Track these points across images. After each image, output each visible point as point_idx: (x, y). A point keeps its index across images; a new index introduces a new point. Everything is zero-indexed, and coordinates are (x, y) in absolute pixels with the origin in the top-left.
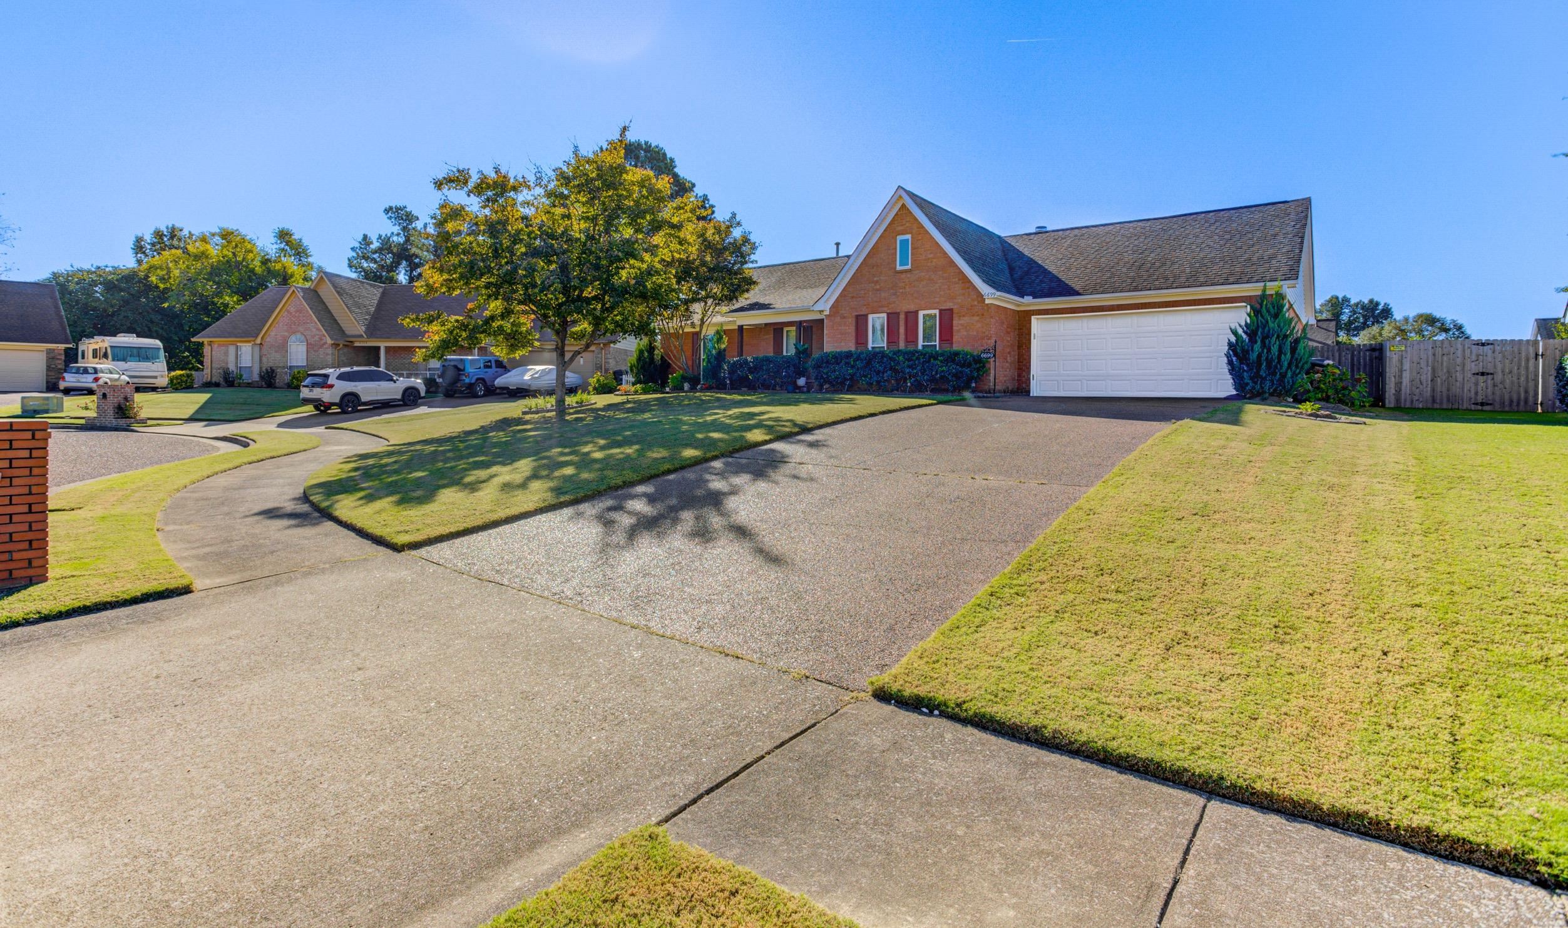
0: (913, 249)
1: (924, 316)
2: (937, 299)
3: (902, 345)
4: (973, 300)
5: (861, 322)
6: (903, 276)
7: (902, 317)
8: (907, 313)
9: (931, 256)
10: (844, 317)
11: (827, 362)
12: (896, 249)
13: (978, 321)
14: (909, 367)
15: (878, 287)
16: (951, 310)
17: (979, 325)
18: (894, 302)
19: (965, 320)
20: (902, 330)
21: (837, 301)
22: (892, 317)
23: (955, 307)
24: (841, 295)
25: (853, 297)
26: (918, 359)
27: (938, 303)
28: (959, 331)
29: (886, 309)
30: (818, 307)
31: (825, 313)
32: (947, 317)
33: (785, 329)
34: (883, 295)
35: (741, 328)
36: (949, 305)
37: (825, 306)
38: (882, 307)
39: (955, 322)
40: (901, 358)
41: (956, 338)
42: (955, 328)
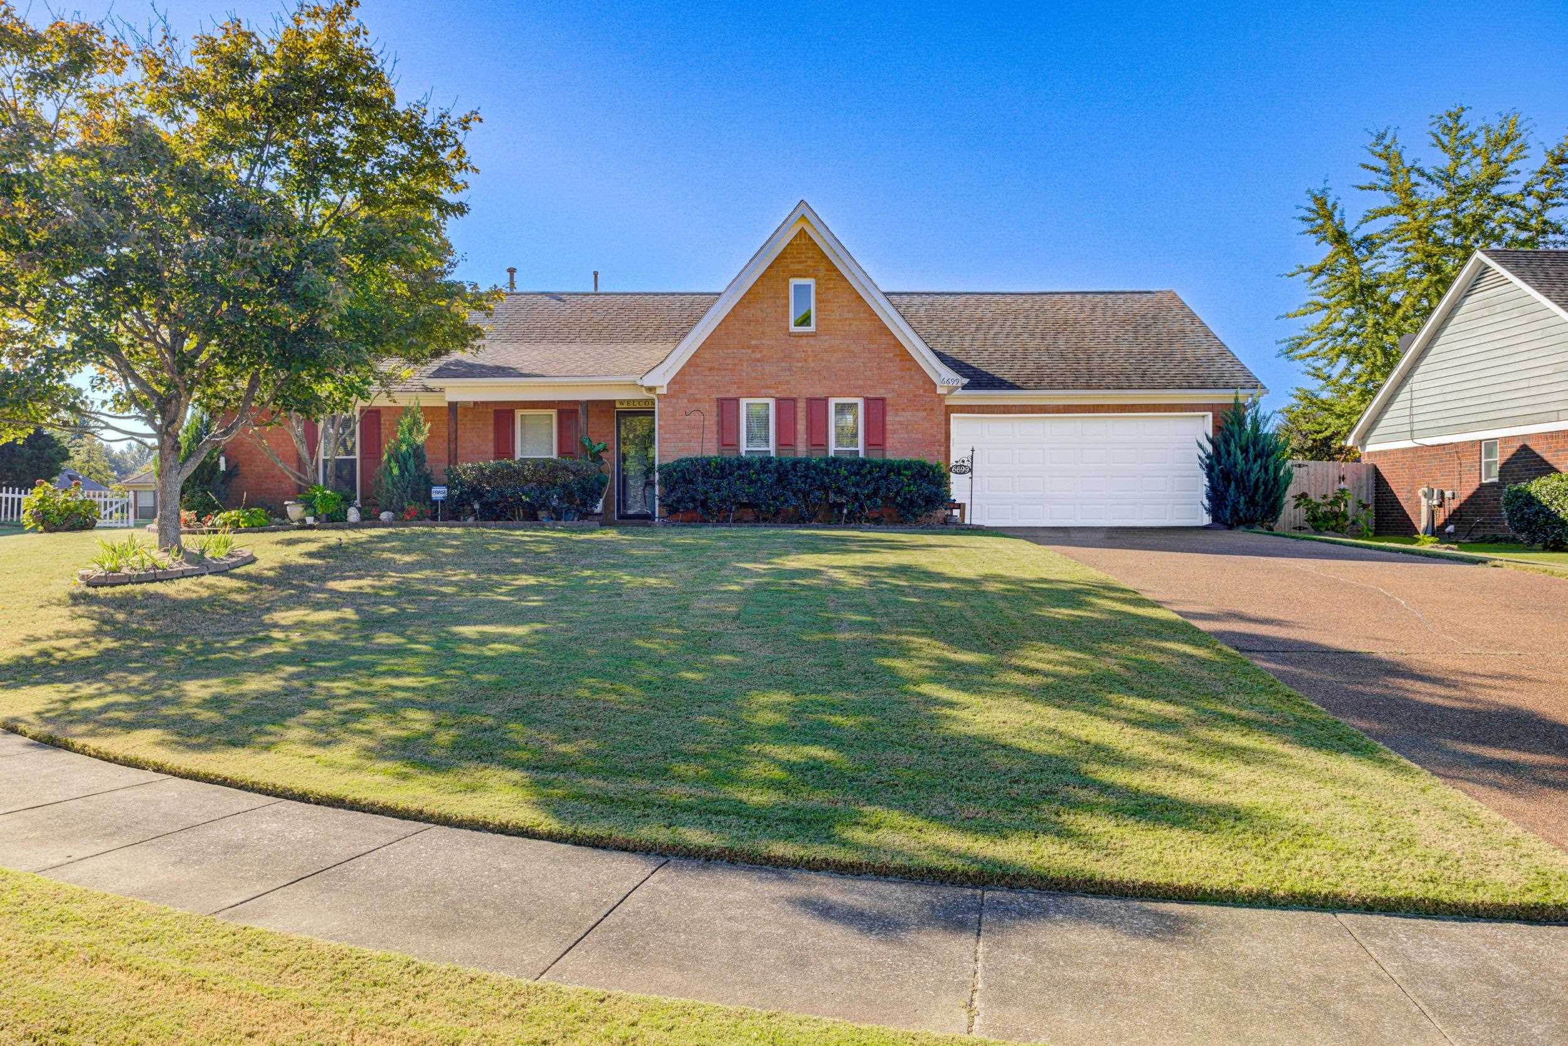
0: (818, 301)
1: (837, 405)
2: (860, 382)
3: (802, 450)
4: (918, 387)
5: (727, 408)
6: (803, 341)
7: (802, 406)
8: (810, 401)
9: (850, 315)
10: (696, 400)
11: (705, 474)
12: (787, 298)
13: (924, 419)
14: (856, 485)
15: (759, 356)
16: (883, 400)
17: (927, 425)
18: (788, 382)
19: (906, 416)
20: (801, 426)
21: (682, 372)
22: (785, 406)
23: (889, 396)
24: (689, 363)
25: (711, 369)
26: (870, 472)
27: (862, 387)
28: (895, 432)
29: (772, 392)
30: (648, 381)
31: (658, 391)
32: (876, 409)
33: (519, 413)
34: (768, 369)
35: (453, 406)
36: (880, 392)
37: (661, 379)
38: (768, 387)
39: (889, 418)
40: (843, 472)
41: (890, 442)
42: (889, 427)
